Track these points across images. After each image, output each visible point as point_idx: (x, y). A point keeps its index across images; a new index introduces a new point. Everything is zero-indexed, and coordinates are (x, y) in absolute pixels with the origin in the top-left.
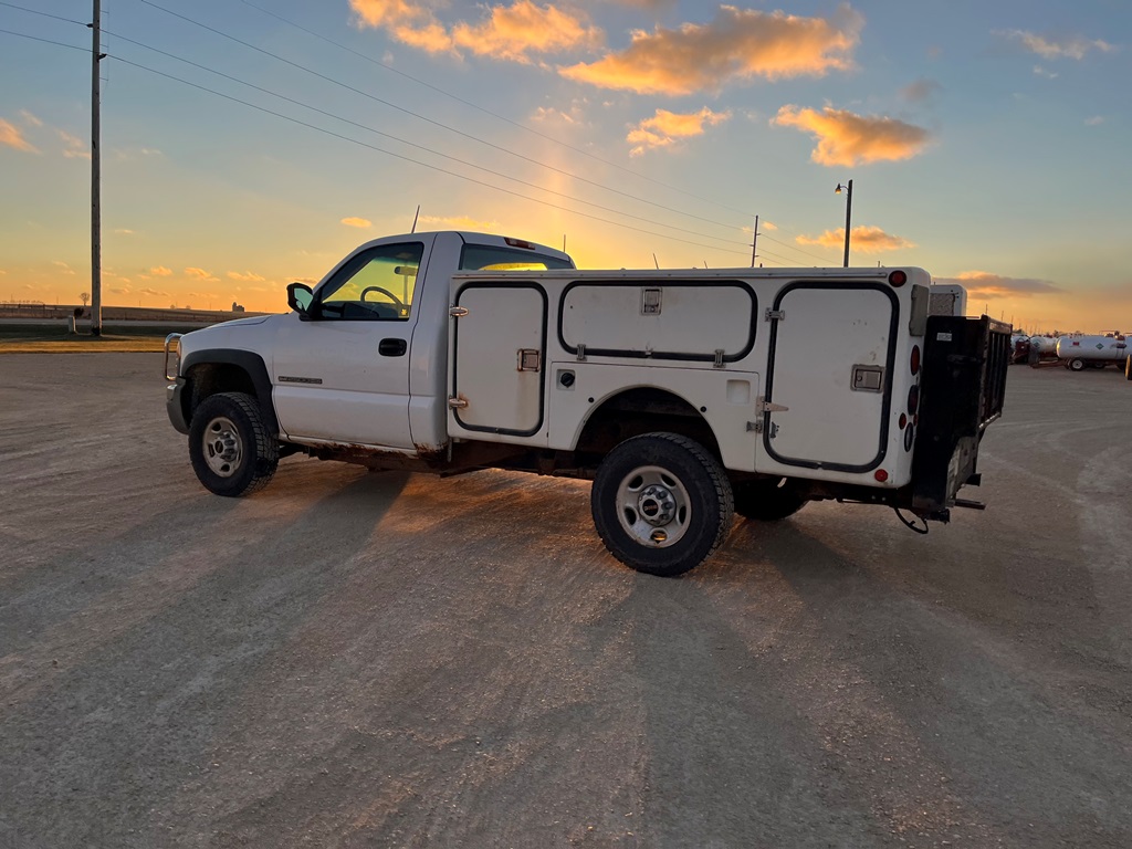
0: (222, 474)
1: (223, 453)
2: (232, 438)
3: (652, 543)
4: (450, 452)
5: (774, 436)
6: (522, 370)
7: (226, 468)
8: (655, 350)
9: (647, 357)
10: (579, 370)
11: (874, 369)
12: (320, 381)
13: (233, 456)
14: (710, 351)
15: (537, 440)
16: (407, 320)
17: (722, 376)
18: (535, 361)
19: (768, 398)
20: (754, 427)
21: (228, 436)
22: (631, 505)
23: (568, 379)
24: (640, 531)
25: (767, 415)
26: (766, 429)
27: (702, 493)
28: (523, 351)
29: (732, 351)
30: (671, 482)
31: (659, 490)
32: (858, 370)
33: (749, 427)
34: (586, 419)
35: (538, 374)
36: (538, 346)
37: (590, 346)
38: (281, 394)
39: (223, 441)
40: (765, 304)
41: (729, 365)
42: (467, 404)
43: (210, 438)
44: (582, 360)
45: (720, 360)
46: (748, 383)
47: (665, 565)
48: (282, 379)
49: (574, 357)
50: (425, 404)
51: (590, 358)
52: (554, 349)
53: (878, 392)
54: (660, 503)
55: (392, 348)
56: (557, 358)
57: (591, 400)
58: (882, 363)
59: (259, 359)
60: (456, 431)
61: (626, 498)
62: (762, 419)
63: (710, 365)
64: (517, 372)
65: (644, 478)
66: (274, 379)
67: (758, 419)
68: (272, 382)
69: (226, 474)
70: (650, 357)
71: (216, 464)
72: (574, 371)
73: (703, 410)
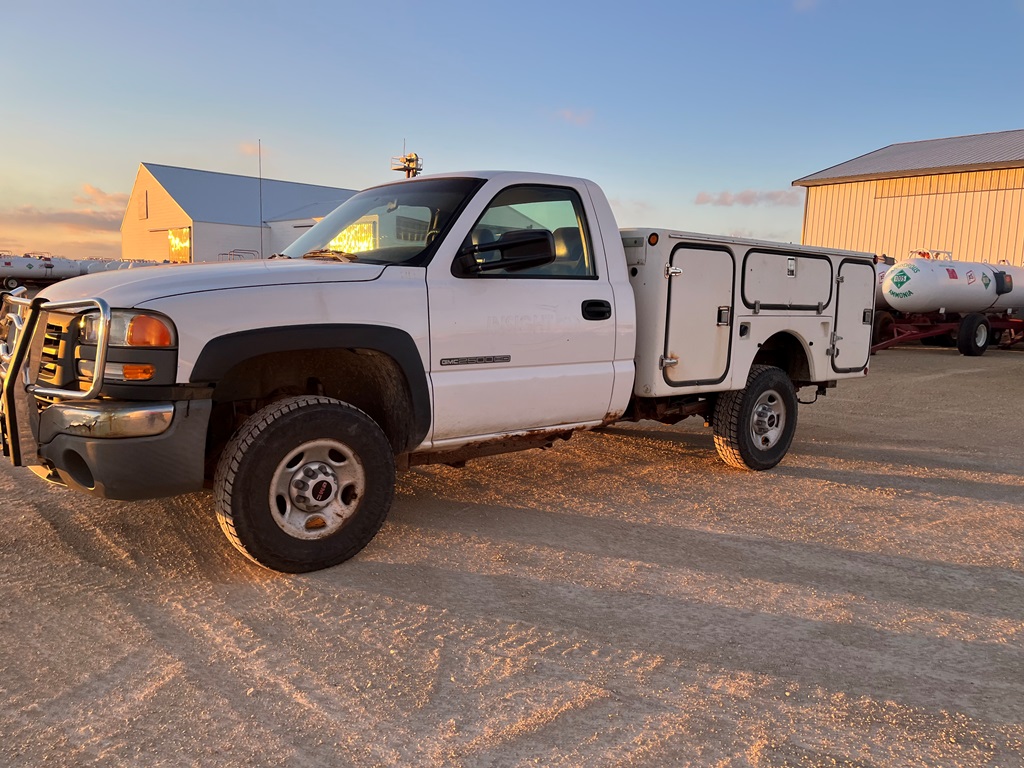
5: (836, 357)
6: (718, 324)
7: (315, 523)
8: (794, 304)
10: (753, 322)
11: (870, 311)
14: (816, 303)
15: (723, 386)
16: (597, 278)
17: (818, 321)
18: (726, 316)
19: (835, 332)
20: (828, 353)
23: (744, 330)
25: (834, 346)
26: (832, 353)
28: (719, 308)
29: (824, 302)
30: (772, 400)
32: (865, 312)
35: (729, 327)
36: (729, 303)
37: (763, 302)
38: (442, 385)
41: (823, 313)
42: (677, 362)
44: (757, 313)
46: (828, 324)
49: (750, 312)
51: (762, 312)
54: (775, 415)
55: (596, 310)
56: (740, 313)
57: (759, 345)
60: (664, 390)
63: (814, 313)
64: (715, 327)
66: (432, 366)
67: (829, 346)
68: (426, 369)
69: (323, 532)
70: (789, 309)
71: (293, 524)
72: (749, 323)
73: (811, 344)
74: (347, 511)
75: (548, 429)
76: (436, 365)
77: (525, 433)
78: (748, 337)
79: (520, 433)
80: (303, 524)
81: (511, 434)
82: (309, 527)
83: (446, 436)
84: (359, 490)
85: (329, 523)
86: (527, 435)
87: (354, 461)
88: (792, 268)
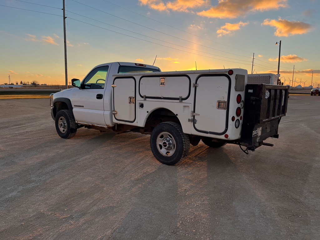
0: (63, 132)
1: (62, 126)
2: (65, 122)
3: (166, 155)
4: (116, 127)
5: (196, 123)
6: (130, 103)
7: (64, 131)
9: (162, 99)
10: (145, 103)
11: (224, 102)
12: (83, 106)
13: (65, 127)
14: (178, 97)
15: (134, 124)
16: (103, 88)
17: (182, 105)
18: (133, 100)
19: (194, 111)
20: (190, 120)
21: (64, 122)
22: (161, 144)
23: (142, 106)
24: (163, 151)
25: (194, 116)
26: (194, 121)
27: (178, 140)
28: (130, 97)
29: (184, 97)
30: (171, 137)
31: (168, 139)
32: (219, 102)
33: (189, 120)
34: (147, 117)
35: (134, 104)
36: (134, 96)
38: (75, 110)
39: (62, 123)
40: (193, 82)
41: (184, 101)
42: (117, 113)
43: (60, 122)
44: (145, 100)
45: (181, 99)
46: (188, 106)
47: (169, 162)
48: (75, 106)
49: (143, 99)
50: (108, 113)
51: (147, 99)
52: (138, 96)
53: (225, 109)
54: (167, 143)
55: (100, 97)
56: (139, 99)
57: (148, 112)
58: (226, 100)
59: (69, 100)
60: (115, 121)
61: (159, 142)
62: (193, 118)
63: (178, 101)
64: (129, 104)
65: (164, 136)
66: (73, 106)
67: (191, 118)
71: (61, 129)
73: (177, 115)
74: (66, 130)
75: (95, 125)
83: (79, 121)
88: (163, 82)
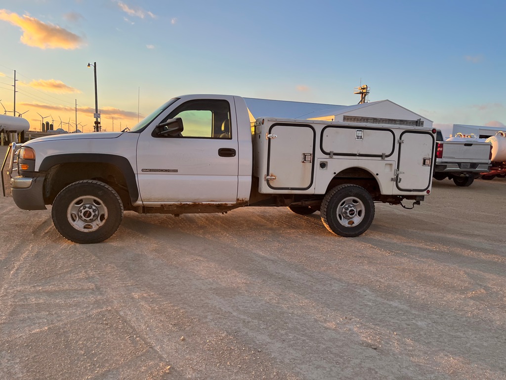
0: (86, 230)
5: (400, 182)
7: (87, 227)
8: (361, 153)
10: (330, 162)
11: (429, 159)
12: (176, 171)
14: (380, 154)
15: (310, 191)
16: (231, 139)
17: (384, 162)
18: (309, 158)
19: (398, 170)
20: (393, 180)
22: (340, 213)
23: (323, 165)
26: (397, 180)
28: (304, 154)
29: (387, 154)
30: (356, 202)
32: (424, 160)
35: (311, 163)
36: (311, 152)
37: (335, 152)
38: (143, 180)
40: (397, 137)
41: (386, 159)
42: (275, 178)
43: (73, 209)
44: (331, 157)
45: (384, 157)
46: (391, 164)
48: (144, 170)
49: (328, 156)
51: (335, 157)
52: (318, 153)
53: (429, 166)
55: (226, 153)
56: (320, 157)
57: (335, 173)
58: (431, 157)
59: (125, 161)
60: (268, 191)
62: (396, 177)
63: (380, 158)
64: (302, 163)
67: (394, 177)
68: (135, 172)
69: (90, 230)
70: (358, 156)
71: (78, 225)
72: (327, 162)
73: (377, 174)
74: (101, 224)
75: (204, 203)
76: (140, 171)
77: (191, 203)
78: (327, 169)
79: (188, 203)
80: (83, 226)
81: (183, 203)
82: (85, 227)
83: (149, 200)
84: (106, 216)
85: (93, 227)
86: (192, 204)
87: (103, 205)
88: (360, 135)
